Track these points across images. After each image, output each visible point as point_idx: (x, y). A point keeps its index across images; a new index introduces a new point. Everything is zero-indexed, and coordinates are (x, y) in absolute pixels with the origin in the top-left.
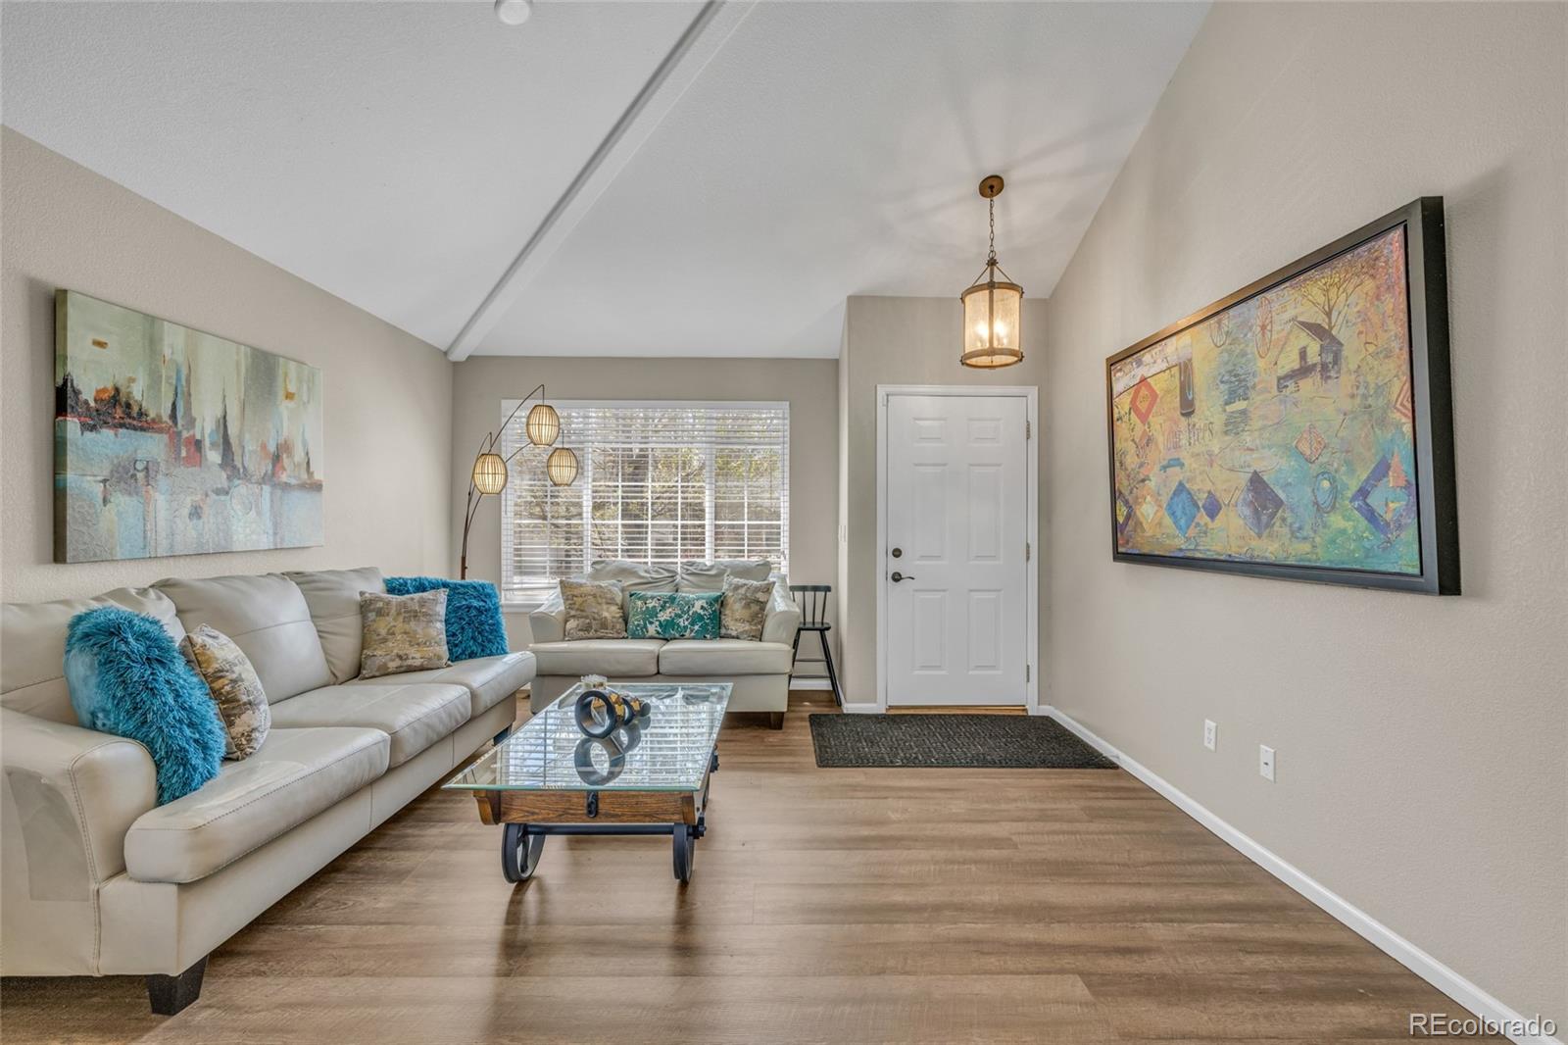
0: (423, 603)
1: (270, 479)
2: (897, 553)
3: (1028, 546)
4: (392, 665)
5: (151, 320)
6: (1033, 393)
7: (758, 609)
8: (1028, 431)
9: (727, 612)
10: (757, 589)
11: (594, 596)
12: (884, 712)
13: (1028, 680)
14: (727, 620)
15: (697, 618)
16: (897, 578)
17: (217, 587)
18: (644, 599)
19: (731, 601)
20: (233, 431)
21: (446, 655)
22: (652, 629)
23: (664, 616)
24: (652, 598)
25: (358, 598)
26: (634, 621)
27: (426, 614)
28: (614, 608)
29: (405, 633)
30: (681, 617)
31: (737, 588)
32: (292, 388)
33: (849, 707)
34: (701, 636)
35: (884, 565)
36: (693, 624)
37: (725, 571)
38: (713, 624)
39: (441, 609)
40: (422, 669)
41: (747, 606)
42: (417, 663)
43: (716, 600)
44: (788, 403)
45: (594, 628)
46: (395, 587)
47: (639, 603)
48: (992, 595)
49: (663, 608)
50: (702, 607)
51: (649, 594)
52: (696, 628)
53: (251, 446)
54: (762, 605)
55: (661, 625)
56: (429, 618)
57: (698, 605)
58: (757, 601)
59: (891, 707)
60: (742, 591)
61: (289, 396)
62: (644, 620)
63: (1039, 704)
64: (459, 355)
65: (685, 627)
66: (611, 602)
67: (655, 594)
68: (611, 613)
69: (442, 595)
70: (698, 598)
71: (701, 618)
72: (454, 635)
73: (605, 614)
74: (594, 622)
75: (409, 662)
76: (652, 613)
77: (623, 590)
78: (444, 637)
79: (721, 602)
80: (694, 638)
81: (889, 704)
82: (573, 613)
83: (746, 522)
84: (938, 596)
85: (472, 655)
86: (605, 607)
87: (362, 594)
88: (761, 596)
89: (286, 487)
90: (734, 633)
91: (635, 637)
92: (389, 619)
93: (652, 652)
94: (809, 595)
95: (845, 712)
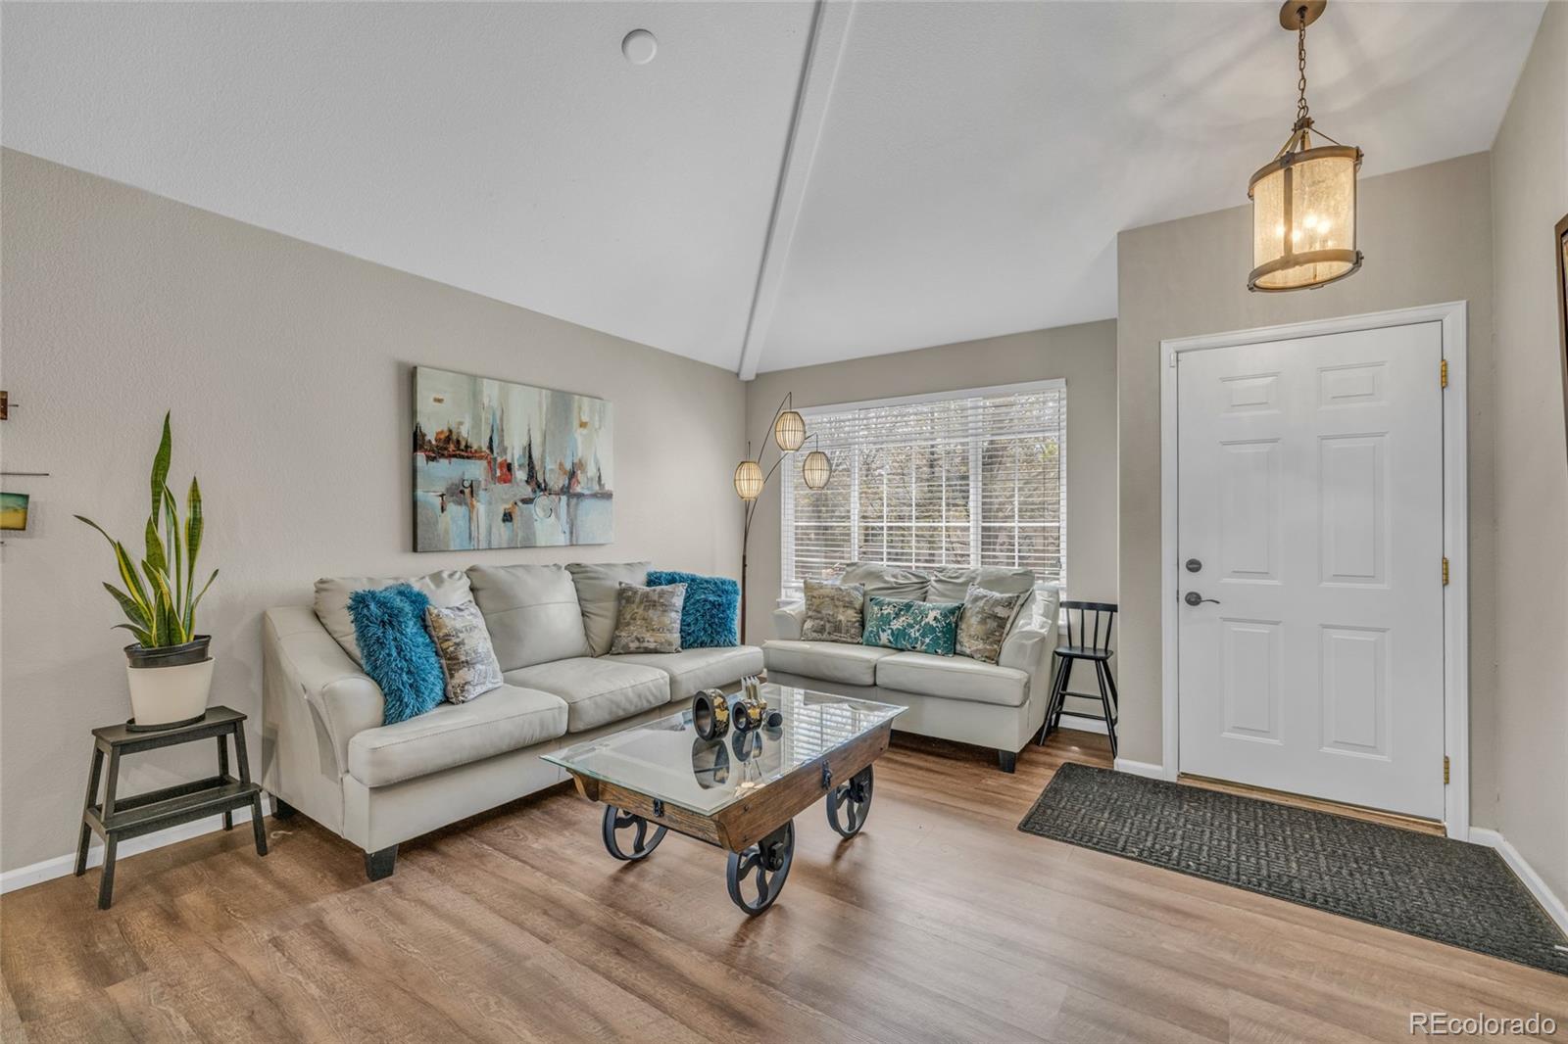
0: (662, 594)
1: (566, 490)
2: (1194, 566)
3: (1445, 562)
4: (633, 646)
5: (474, 378)
6: (1455, 314)
7: (997, 627)
8: (1444, 375)
9: (963, 627)
10: (997, 602)
11: (832, 599)
12: (1173, 779)
13: (1447, 781)
14: (963, 636)
15: (928, 630)
16: (1194, 600)
17: (502, 573)
18: (880, 604)
19: (968, 614)
20: (536, 455)
21: (679, 642)
22: (885, 637)
23: (896, 625)
24: (889, 604)
25: (618, 586)
26: (870, 626)
27: (662, 605)
28: (851, 612)
29: (644, 619)
30: (912, 627)
31: (977, 599)
32: (585, 419)
33: (1123, 764)
34: (931, 651)
35: (1172, 581)
36: (924, 636)
37: (974, 579)
38: (948, 639)
39: (678, 601)
40: (656, 651)
41: (983, 621)
42: (652, 646)
43: (952, 612)
44: (1064, 380)
45: (829, 631)
46: (653, 580)
47: (876, 608)
48: (1371, 637)
49: (897, 615)
50: (935, 619)
51: (888, 599)
52: (927, 640)
53: (550, 466)
54: (1002, 622)
55: (893, 634)
56: (666, 608)
57: (932, 615)
58: (995, 617)
59: (1185, 775)
60: (981, 603)
61: (583, 425)
62: (878, 626)
63: (1470, 825)
64: (748, 374)
65: (916, 639)
66: (849, 605)
67: (893, 600)
68: (847, 616)
69: (681, 590)
70: (933, 609)
71: (933, 629)
72: (689, 625)
73: (841, 617)
74: (828, 625)
75: (646, 645)
76: (886, 620)
77: (865, 595)
78: (677, 625)
79: (957, 614)
80: (926, 652)
81: (1181, 771)
82: (810, 613)
83: (1016, 524)
84: (1264, 630)
85: (702, 645)
86: (841, 610)
87: (620, 583)
88: (1001, 612)
89: (580, 496)
90: (968, 651)
91: (869, 644)
92: (634, 606)
93: (868, 661)
94: (1090, 615)
95: (1116, 769)
